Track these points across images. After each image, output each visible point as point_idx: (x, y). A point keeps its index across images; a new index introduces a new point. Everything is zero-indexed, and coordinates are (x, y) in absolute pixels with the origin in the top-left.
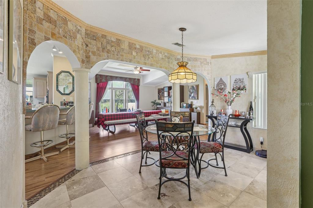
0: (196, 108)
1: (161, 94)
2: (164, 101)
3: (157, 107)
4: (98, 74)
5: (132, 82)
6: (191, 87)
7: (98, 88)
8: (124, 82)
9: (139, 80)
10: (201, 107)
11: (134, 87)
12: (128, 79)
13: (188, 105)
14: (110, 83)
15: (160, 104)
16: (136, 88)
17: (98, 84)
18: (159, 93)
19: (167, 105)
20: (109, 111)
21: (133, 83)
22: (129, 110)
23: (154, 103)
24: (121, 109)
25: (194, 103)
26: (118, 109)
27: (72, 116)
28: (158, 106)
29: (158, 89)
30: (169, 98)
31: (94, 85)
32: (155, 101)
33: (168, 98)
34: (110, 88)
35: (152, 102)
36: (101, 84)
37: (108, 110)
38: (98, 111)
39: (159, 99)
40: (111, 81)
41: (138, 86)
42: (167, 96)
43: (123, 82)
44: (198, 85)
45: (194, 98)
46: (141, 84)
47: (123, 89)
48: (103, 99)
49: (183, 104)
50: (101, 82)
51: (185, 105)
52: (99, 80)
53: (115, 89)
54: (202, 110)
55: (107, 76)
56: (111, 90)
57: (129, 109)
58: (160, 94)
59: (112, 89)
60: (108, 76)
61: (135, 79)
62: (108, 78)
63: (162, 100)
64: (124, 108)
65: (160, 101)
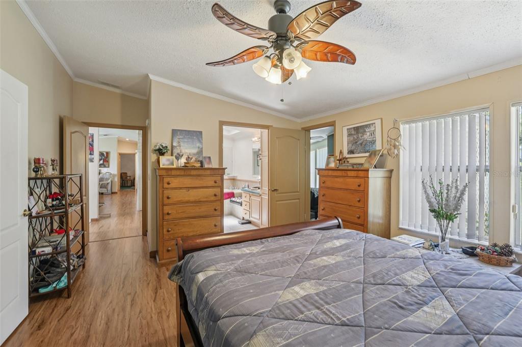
44: (110, 152)
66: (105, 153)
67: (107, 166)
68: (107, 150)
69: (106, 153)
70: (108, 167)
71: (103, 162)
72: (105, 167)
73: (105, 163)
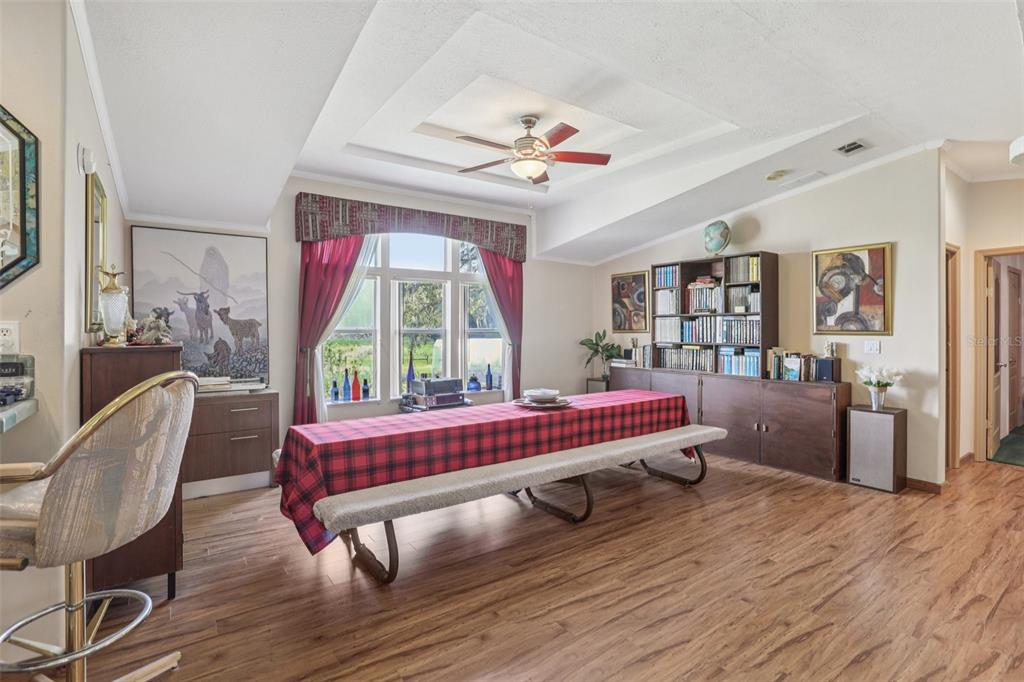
0: (882, 386)
1: (634, 304)
2: (653, 338)
3: (611, 368)
4: (306, 195)
5: (489, 244)
6: (839, 263)
7: (307, 269)
8: (450, 241)
9: (520, 231)
10: (912, 380)
11: (499, 264)
12: (465, 227)
13: (813, 366)
14: (373, 241)
15: (628, 355)
16: (510, 272)
17: (308, 248)
18: (617, 298)
19: (671, 357)
20: (366, 392)
21: (491, 247)
22: (472, 385)
23: (598, 348)
24: (433, 380)
25: (853, 355)
26: (418, 379)
27: (140, 452)
28: (617, 363)
29: (613, 280)
30: (686, 324)
31: (287, 256)
32: (600, 337)
33: (677, 321)
34: (372, 273)
35: (582, 343)
36: (325, 251)
37: (362, 385)
38: (308, 394)
39: (618, 327)
40: (380, 230)
41: (518, 263)
42: (673, 312)
43: (442, 239)
44: (893, 246)
45: (856, 323)
46: (533, 251)
47: (444, 275)
48: (337, 328)
49: (780, 359)
50: (323, 239)
51: (793, 365)
52: (314, 225)
53: (399, 274)
54: (919, 399)
55: (356, 207)
56: (379, 278)
57: (474, 380)
58: (626, 300)
59: (384, 273)
60: (367, 204)
61: (501, 227)
62: (360, 216)
63: (638, 331)
64: (449, 377)
65: (624, 340)
66: (865, 257)
67: (877, 324)
68: (877, 239)
69: (871, 252)
70: (887, 329)
71: (857, 303)
72: (866, 330)
73: (866, 311)
